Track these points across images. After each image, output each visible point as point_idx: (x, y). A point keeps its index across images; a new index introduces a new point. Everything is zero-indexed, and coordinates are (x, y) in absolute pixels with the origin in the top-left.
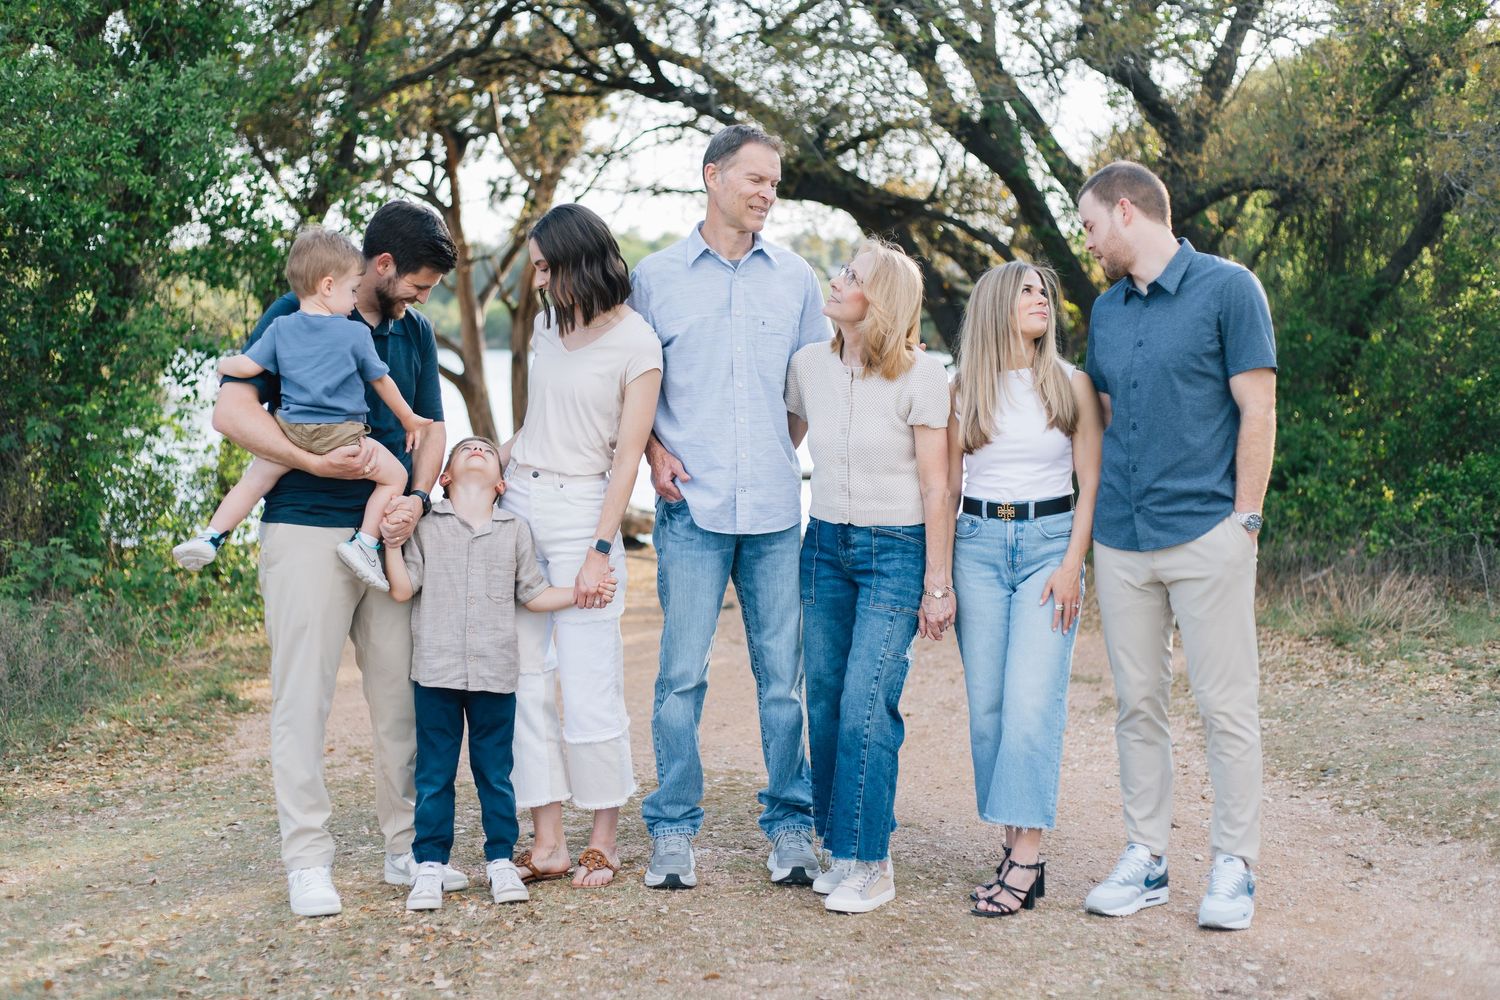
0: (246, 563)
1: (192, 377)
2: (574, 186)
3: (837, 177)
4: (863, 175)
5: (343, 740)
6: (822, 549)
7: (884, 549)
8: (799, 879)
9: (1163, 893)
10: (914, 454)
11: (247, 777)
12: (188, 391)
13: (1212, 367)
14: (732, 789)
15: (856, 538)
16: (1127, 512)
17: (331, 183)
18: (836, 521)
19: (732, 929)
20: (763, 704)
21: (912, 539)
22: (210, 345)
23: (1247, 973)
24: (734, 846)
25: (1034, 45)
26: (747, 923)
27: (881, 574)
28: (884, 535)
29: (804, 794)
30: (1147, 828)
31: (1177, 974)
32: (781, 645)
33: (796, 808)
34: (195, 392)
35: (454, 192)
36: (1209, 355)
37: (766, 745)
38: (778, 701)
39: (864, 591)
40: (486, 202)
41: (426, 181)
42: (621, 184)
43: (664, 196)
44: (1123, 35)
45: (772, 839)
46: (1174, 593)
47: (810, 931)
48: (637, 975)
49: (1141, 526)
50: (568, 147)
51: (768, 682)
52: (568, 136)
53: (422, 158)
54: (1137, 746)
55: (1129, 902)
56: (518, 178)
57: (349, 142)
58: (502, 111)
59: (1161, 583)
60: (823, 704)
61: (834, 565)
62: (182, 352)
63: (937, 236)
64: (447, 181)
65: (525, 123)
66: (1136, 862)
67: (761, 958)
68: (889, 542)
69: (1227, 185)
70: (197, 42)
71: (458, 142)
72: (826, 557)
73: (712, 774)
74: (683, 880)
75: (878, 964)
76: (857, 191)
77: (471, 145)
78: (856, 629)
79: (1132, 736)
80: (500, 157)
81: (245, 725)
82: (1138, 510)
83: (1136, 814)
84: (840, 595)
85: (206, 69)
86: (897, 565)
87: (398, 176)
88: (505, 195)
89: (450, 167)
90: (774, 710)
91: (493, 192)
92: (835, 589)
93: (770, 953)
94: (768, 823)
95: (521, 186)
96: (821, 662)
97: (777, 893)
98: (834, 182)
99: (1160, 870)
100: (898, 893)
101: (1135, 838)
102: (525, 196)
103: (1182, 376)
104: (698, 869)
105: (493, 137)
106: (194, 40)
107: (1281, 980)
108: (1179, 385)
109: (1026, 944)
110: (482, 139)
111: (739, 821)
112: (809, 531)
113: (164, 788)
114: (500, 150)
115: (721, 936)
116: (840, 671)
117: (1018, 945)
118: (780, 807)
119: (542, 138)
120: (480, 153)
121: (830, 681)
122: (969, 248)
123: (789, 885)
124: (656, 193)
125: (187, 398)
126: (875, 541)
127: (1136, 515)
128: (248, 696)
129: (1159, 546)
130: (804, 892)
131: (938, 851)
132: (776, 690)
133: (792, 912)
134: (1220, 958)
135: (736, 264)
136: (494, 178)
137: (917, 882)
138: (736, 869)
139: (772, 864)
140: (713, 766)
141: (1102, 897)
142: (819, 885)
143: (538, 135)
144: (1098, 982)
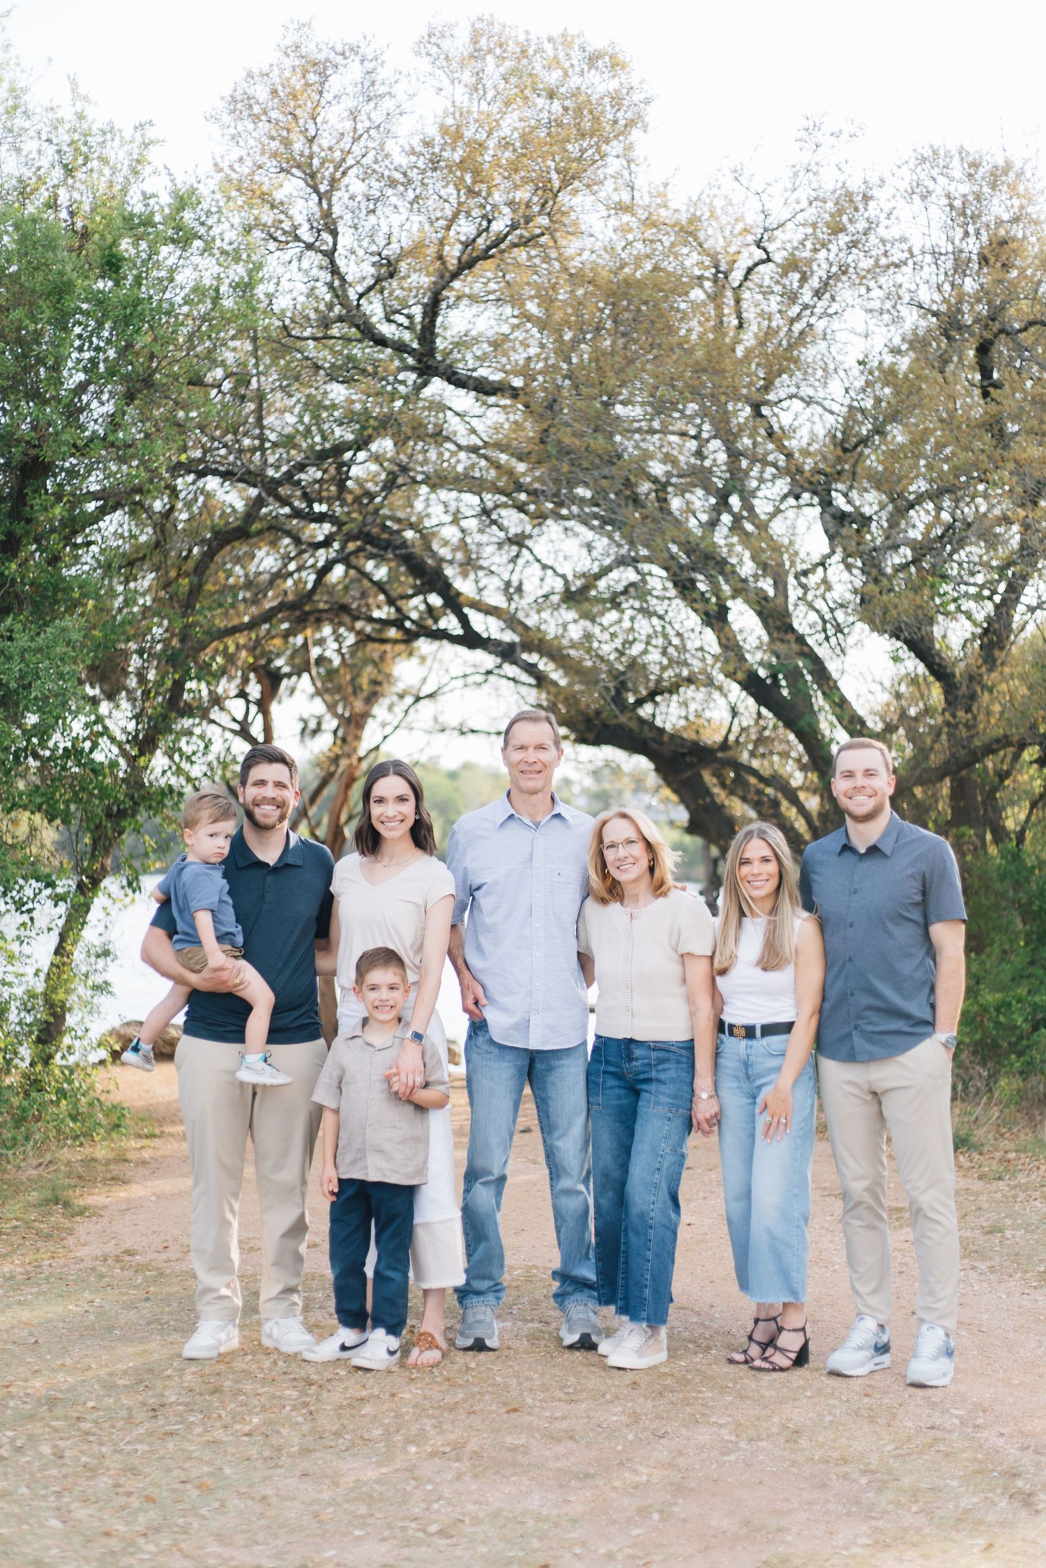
0: (70, 1082)
1: (30, 905)
2: (384, 725)
3: (633, 725)
4: (659, 722)
5: (175, 1240)
6: (608, 1063)
7: (661, 1061)
8: (586, 1344)
9: (886, 1359)
10: (684, 981)
11: (93, 1269)
12: (25, 917)
13: (916, 915)
14: (529, 1279)
15: (638, 1052)
16: (846, 1030)
17: (161, 726)
18: (620, 1036)
19: (529, 1379)
20: (555, 1194)
21: (684, 1052)
22: (49, 876)
23: (952, 1416)
24: (532, 1321)
25: (817, 611)
26: (542, 1375)
27: (659, 1081)
28: (660, 1049)
29: (588, 1272)
30: (874, 1301)
31: (895, 1415)
32: (570, 1144)
33: (583, 1284)
34: (32, 919)
35: (267, 729)
36: (916, 904)
37: (558, 1231)
38: (568, 1192)
39: (644, 1095)
40: (298, 738)
41: (240, 717)
42: (430, 723)
43: (471, 736)
44: (896, 607)
45: (563, 1311)
46: (885, 1100)
47: (594, 1381)
48: (452, 1408)
49: (857, 1040)
50: (378, 689)
51: (558, 1177)
52: (380, 678)
53: (236, 696)
54: (861, 1230)
55: (862, 1365)
56: (328, 717)
57: (178, 687)
58: (315, 652)
59: (875, 1094)
60: (610, 1194)
61: (618, 1076)
62: (21, 882)
63: (728, 782)
64: (260, 717)
65: (337, 661)
66: (865, 1331)
67: (553, 1399)
68: (665, 1055)
69: (998, 741)
70: (47, 598)
71: (272, 681)
72: (612, 1069)
73: (512, 1268)
74: (488, 1343)
75: (649, 1404)
76: (654, 740)
77: (285, 683)
78: (638, 1127)
79: (857, 1223)
80: (312, 696)
81: (83, 1227)
82: (856, 1027)
83: (862, 1289)
84: (624, 1102)
85: (64, 630)
86: (672, 1074)
87: (215, 714)
88: (316, 732)
89: (263, 706)
90: (563, 1200)
91: (303, 730)
92: (619, 1098)
93: (562, 1396)
94: (560, 1297)
95: (331, 723)
96: (608, 1159)
97: (568, 1355)
98: (631, 730)
99: (885, 1338)
100: (670, 1357)
101: (863, 1309)
102: (335, 732)
103: (891, 919)
104: (501, 1337)
105: (306, 676)
106: (44, 597)
107: (980, 1421)
108: (890, 926)
109: (773, 1393)
110: (294, 678)
111: (536, 1303)
112: (596, 1049)
113: (19, 1277)
114: (311, 690)
115: (520, 1384)
116: (625, 1168)
117: (767, 1394)
118: (569, 1282)
119: (353, 680)
120: (293, 690)
121: (616, 1174)
122: (760, 792)
123: (578, 1349)
124: (462, 733)
125: (24, 924)
126: (654, 1055)
127: (854, 1033)
128: (81, 1202)
129: (871, 1058)
130: (590, 1355)
131: (707, 1328)
132: (565, 1183)
133: (580, 1368)
134: (933, 1405)
135: (537, 825)
136: (305, 716)
137: (686, 1349)
138: (533, 1338)
139: (563, 1333)
140: (513, 1262)
141: (839, 1360)
142: (603, 1348)
143: (348, 677)
144: (829, 1418)
